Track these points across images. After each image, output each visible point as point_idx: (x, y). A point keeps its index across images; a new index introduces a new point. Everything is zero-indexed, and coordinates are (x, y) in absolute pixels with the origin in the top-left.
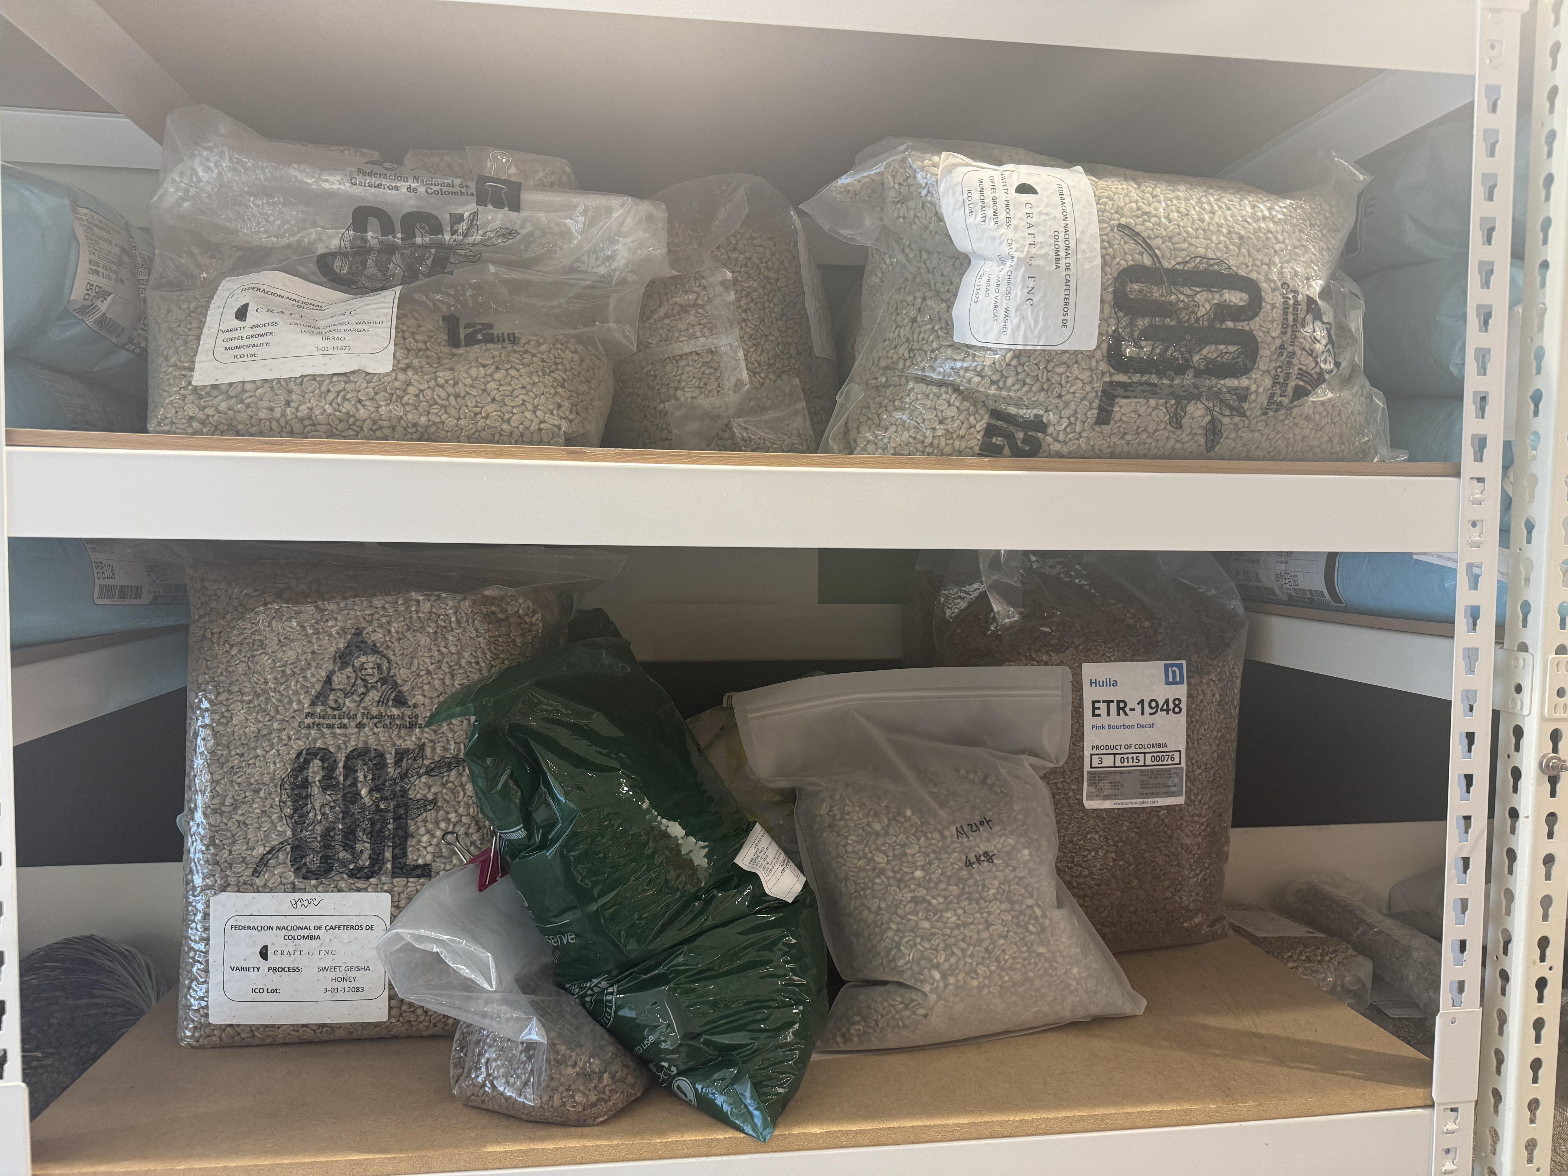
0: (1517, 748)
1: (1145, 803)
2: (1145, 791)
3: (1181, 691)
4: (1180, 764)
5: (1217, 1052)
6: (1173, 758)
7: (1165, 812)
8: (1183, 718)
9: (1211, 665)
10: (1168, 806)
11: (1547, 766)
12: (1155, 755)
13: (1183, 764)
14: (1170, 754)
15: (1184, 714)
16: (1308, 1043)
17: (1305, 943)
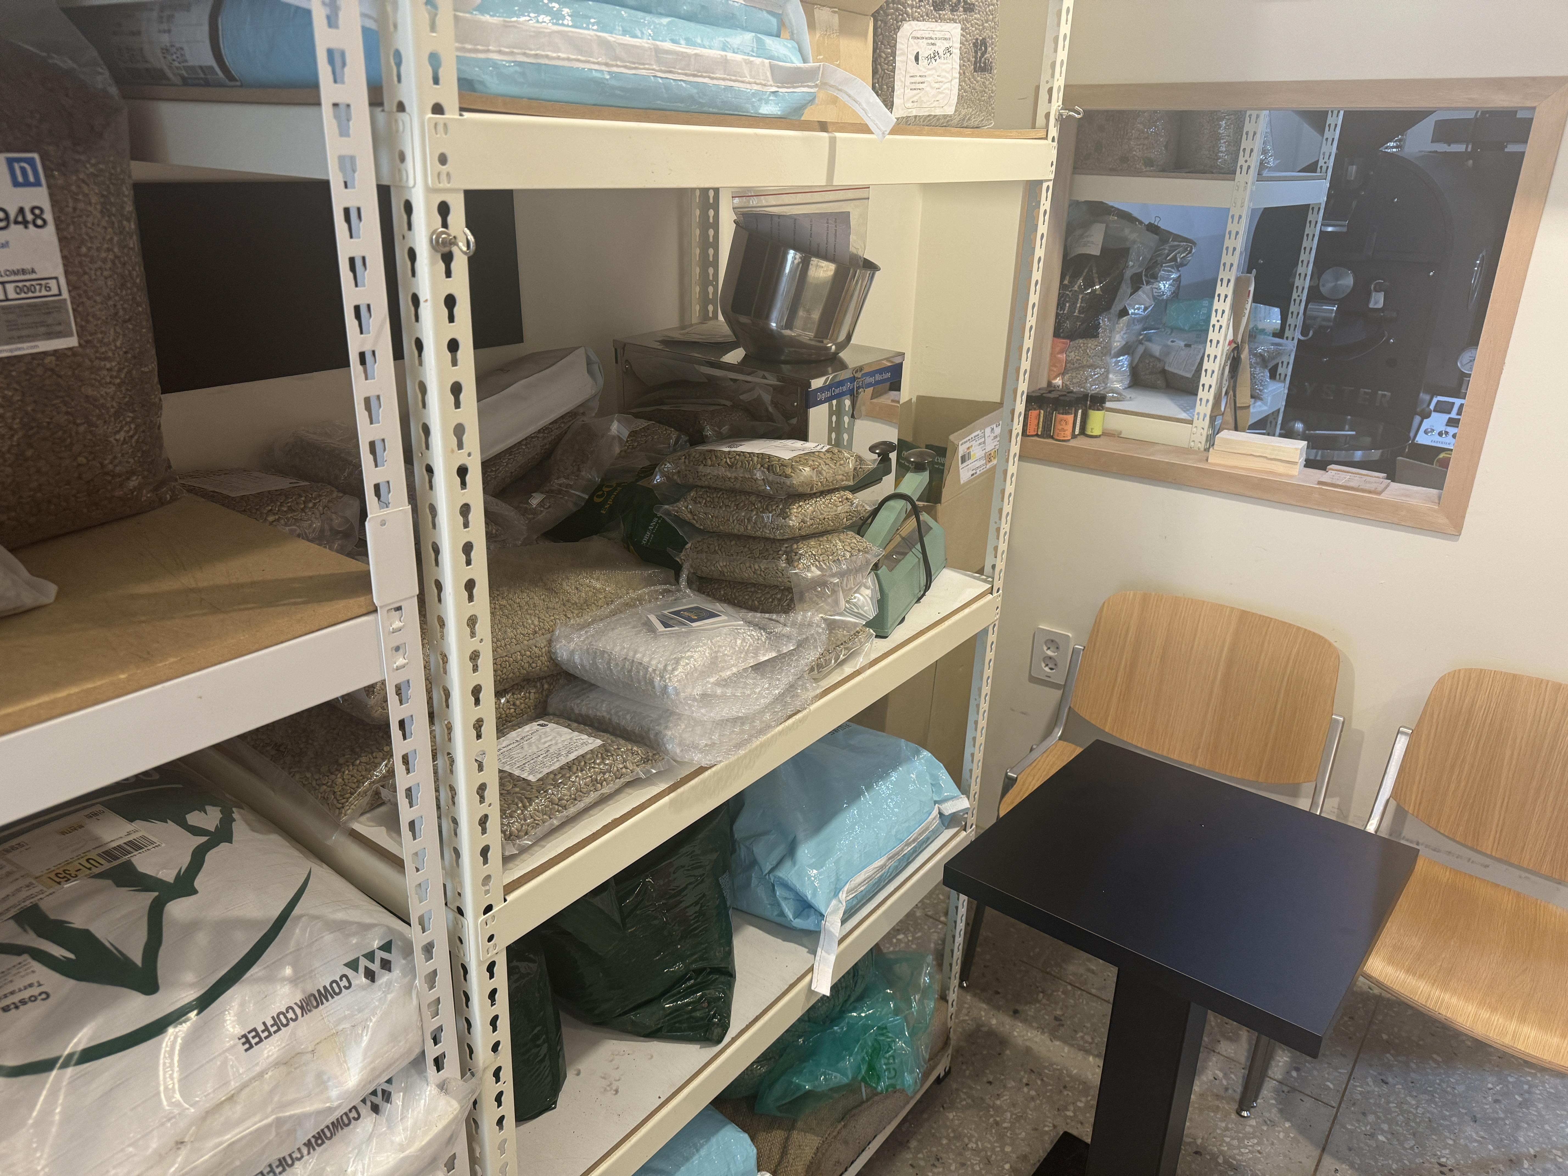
0: (410, 227)
1: (20, 349)
2: (15, 334)
3: (40, 197)
4: (60, 294)
5: (143, 618)
6: (48, 288)
7: (53, 358)
8: (50, 233)
9: (77, 161)
10: (56, 351)
11: (437, 241)
12: (20, 284)
13: (65, 295)
14: (43, 282)
15: (51, 228)
16: (253, 584)
17: (284, 494)
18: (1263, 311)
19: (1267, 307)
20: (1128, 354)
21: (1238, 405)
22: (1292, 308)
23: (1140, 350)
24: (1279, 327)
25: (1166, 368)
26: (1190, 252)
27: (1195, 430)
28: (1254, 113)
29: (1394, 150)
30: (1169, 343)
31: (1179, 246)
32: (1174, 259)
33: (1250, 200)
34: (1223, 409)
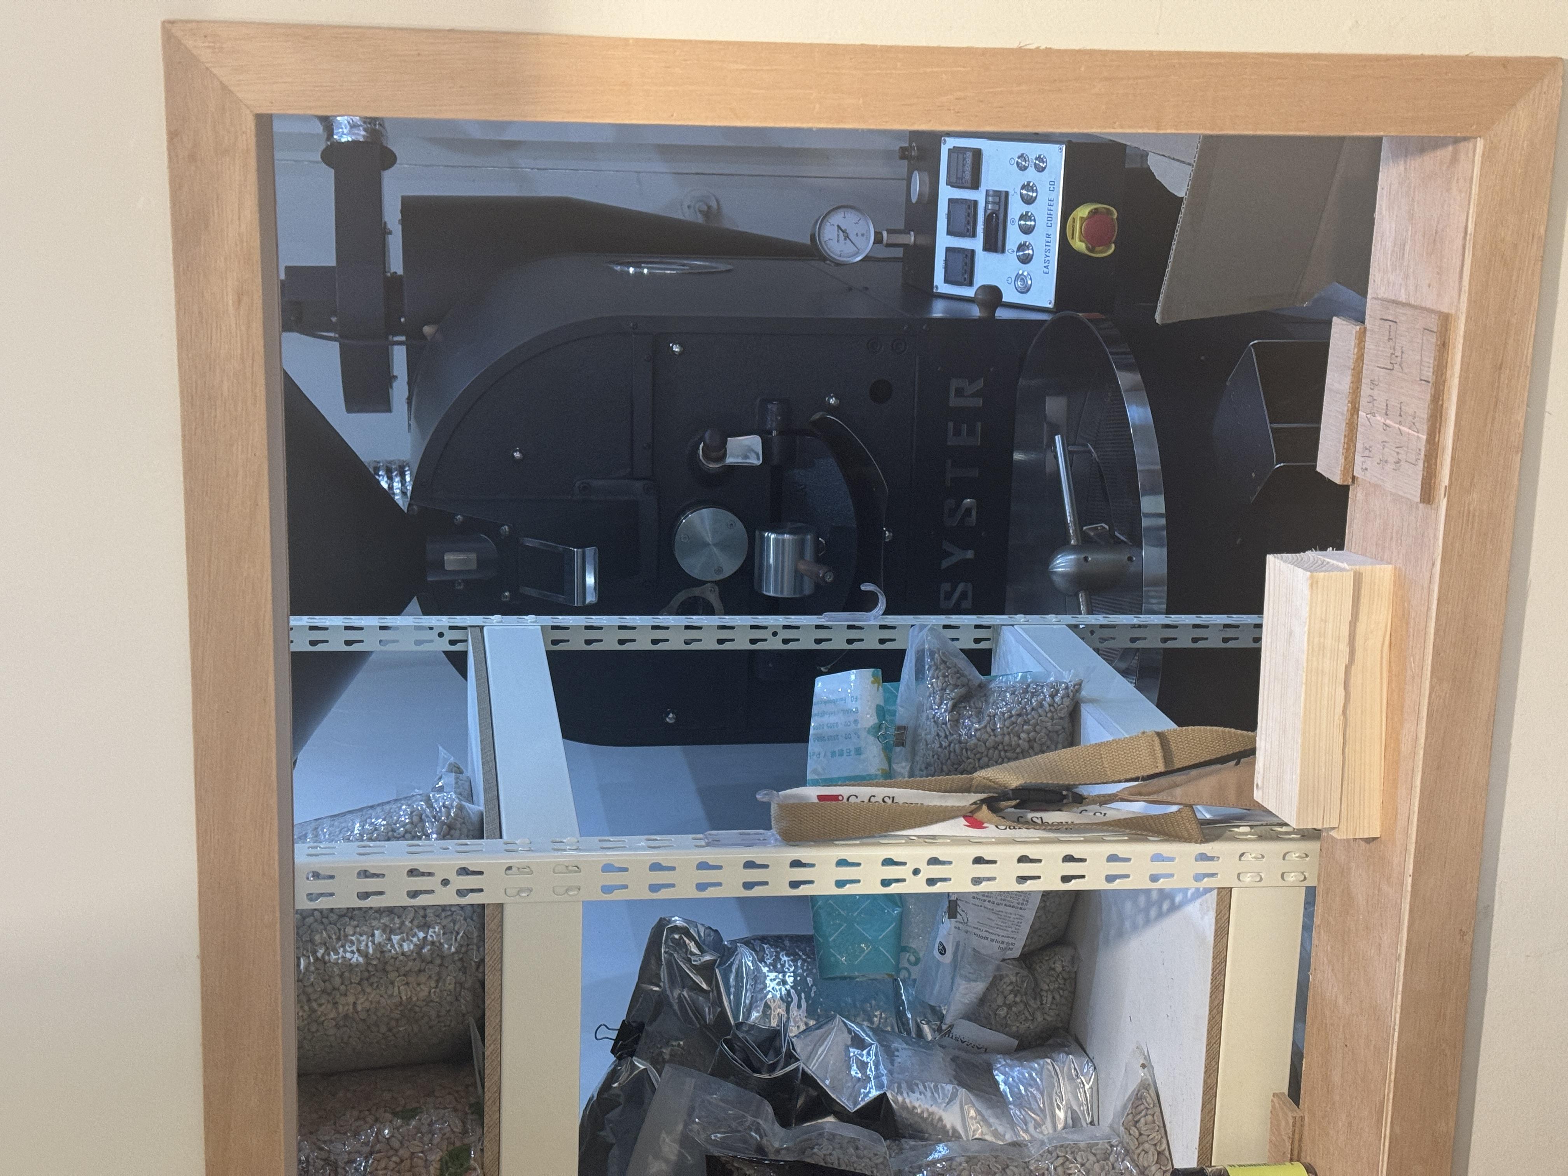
18: (826, 719)
19: (815, 710)
20: (988, 1070)
21: (1161, 768)
22: (806, 643)
23: (970, 1031)
24: (868, 673)
25: (1017, 954)
26: (686, 932)
27: (1247, 879)
28: (304, 886)
29: (408, 478)
30: (948, 958)
31: (669, 964)
32: (707, 970)
33: (557, 845)
34: (1174, 808)
